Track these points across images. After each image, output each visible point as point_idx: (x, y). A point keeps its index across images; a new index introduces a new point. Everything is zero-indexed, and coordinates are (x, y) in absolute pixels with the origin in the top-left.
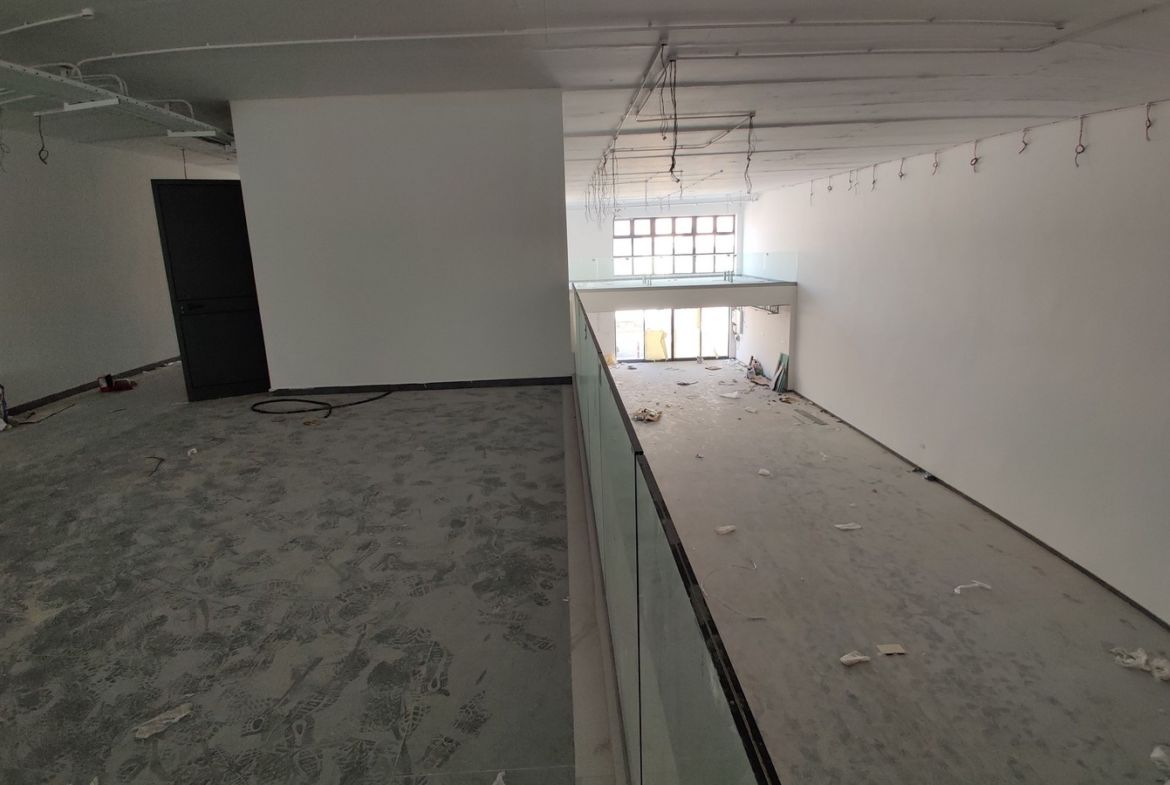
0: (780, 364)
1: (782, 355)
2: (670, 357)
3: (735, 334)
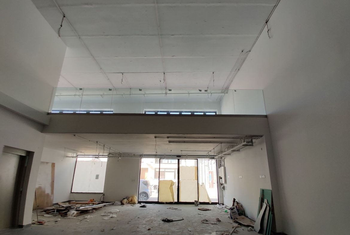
2: (176, 200)
3: (221, 185)
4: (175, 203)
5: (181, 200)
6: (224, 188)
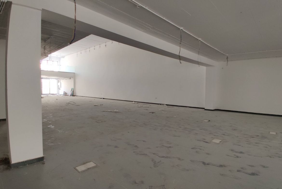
1: (72, 88)
3: (59, 88)
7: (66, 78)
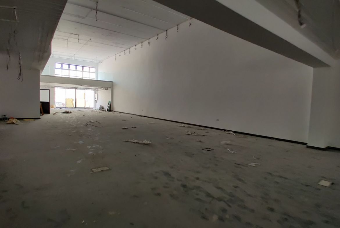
0: (109, 104)
1: (109, 102)
2: (75, 107)
3: (96, 101)
4: (74, 108)
5: (77, 107)
6: (97, 102)
7: (103, 89)
